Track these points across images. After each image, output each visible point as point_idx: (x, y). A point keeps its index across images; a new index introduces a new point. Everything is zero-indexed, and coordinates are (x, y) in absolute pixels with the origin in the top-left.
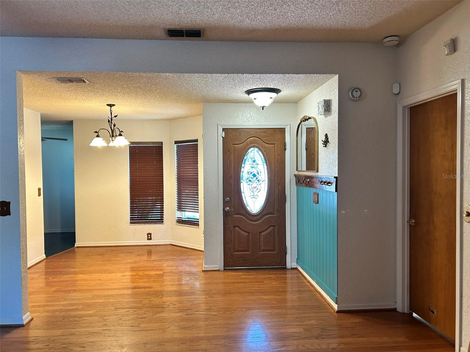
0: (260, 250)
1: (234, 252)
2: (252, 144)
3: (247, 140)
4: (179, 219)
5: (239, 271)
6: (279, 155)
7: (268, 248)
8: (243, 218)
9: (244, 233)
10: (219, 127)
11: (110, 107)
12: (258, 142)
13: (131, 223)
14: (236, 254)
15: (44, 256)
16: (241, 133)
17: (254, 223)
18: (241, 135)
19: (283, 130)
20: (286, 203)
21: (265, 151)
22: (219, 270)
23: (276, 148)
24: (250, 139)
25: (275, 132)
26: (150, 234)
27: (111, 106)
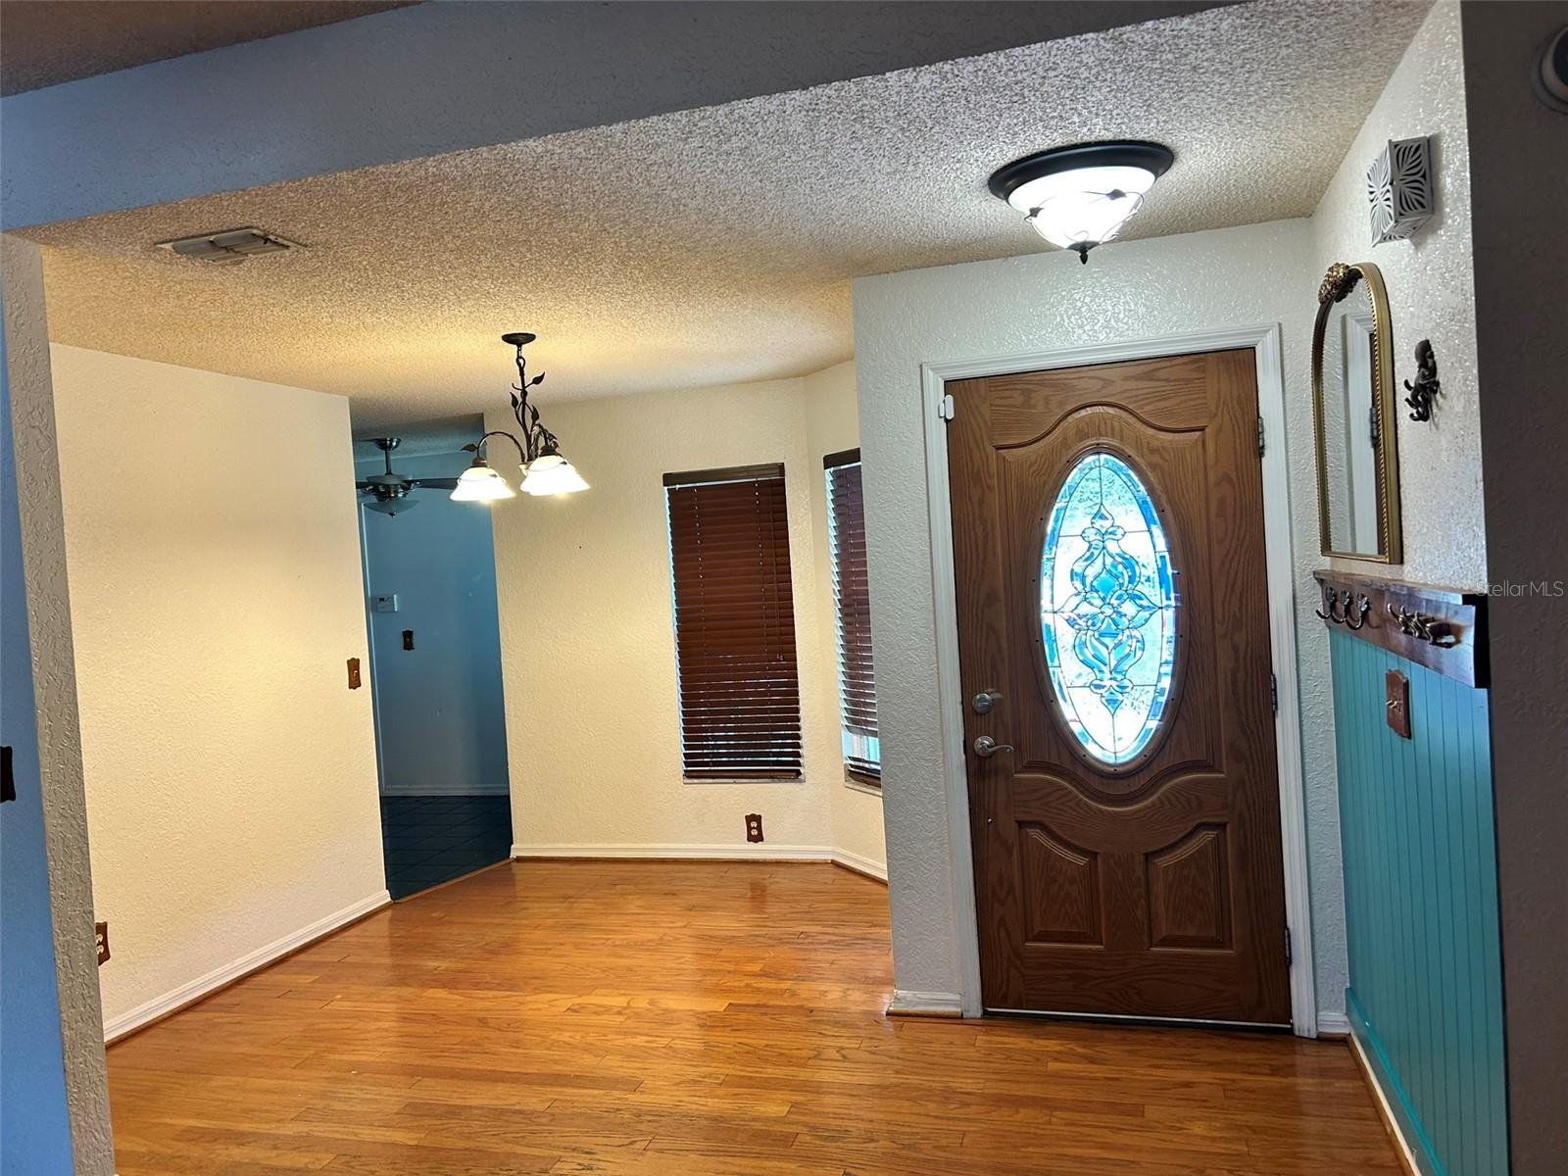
0: (1151, 936)
1: (1027, 940)
2: (1087, 436)
3: (1064, 424)
4: (857, 763)
5: (1051, 1028)
6: (1230, 481)
7: (1191, 932)
8: (1063, 788)
9: (1069, 856)
10: (929, 374)
11: (515, 347)
12: (1116, 424)
13: (688, 775)
14: (1038, 950)
15: (384, 896)
16: (1031, 391)
17: (1119, 812)
18: (1032, 402)
19: (1241, 355)
20: (1279, 712)
21: (1154, 467)
22: (962, 1017)
23: (1210, 447)
24: (1076, 415)
25: (1204, 371)
26: (758, 819)
27: (517, 340)
